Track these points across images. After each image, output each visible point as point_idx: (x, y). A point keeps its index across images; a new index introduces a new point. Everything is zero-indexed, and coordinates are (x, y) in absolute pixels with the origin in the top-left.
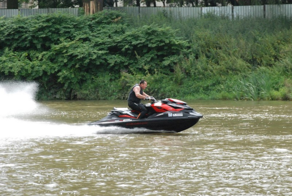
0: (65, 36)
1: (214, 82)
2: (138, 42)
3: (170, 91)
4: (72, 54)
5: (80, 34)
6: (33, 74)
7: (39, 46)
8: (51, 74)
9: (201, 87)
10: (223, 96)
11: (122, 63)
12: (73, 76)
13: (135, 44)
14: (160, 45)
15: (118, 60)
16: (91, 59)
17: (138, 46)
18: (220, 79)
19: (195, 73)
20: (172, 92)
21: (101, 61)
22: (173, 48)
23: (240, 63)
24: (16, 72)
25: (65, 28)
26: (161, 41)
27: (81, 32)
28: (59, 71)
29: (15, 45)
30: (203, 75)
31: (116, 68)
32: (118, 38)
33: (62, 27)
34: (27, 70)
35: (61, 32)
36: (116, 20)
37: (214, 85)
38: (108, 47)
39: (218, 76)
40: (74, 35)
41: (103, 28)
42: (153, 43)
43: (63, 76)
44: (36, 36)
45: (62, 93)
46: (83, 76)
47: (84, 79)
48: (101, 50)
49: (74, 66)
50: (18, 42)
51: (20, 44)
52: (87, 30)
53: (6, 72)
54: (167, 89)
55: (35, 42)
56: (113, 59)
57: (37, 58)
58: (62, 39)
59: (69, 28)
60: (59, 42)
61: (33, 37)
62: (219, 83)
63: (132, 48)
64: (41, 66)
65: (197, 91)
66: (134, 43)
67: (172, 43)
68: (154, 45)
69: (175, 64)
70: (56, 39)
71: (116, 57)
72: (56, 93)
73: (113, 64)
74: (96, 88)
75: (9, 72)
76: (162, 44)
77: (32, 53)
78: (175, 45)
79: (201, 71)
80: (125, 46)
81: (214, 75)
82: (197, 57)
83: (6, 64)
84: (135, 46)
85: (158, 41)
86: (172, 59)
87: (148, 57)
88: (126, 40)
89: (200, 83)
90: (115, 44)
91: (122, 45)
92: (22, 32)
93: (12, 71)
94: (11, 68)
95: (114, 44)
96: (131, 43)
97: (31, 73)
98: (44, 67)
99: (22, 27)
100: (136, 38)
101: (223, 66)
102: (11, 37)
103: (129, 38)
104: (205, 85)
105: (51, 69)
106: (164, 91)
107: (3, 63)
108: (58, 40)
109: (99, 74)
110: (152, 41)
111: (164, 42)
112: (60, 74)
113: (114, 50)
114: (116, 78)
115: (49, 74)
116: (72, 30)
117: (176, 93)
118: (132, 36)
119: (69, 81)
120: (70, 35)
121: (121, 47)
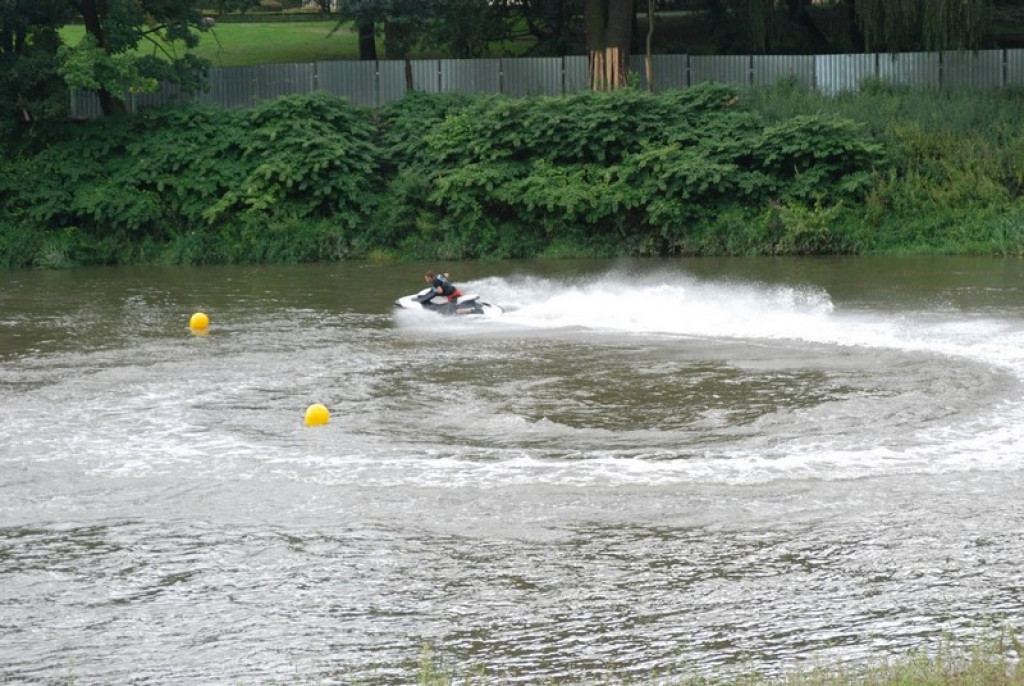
0: (647, 135)
1: (943, 221)
2: (794, 148)
3: (862, 239)
4: (674, 174)
5: (674, 132)
6: (601, 209)
7: (602, 156)
8: (633, 208)
9: (917, 229)
10: (969, 249)
11: (765, 186)
12: (677, 212)
13: (790, 152)
14: (835, 153)
15: (760, 183)
16: (711, 183)
17: (796, 155)
18: (953, 216)
19: (902, 205)
20: (866, 240)
21: (728, 185)
22: (858, 157)
23: (987, 186)
24: (568, 207)
25: (644, 120)
26: (836, 147)
27: (675, 128)
28: (649, 202)
29: (554, 153)
30: (919, 207)
31: (755, 196)
32: (756, 141)
33: (638, 118)
34: (587, 202)
35: (640, 129)
36: (732, 102)
37: (943, 226)
38: (734, 158)
39: (948, 209)
40: (665, 133)
41: (712, 118)
42: (821, 150)
43: (658, 212)
44: (596, 136)
45: (651, 242)
46: (693, 212)
47: (695, 216)
48: (722, 162)
49: (679, 194)
50: (560, 148)
51: (563, 152)
52: (685, 124)
53: (550, 206)
54: (856, 234)
55: (594, 148)
56: (751, 181)
57: (602, 178)
58: (643, 142)
59: (652, 120)
60: (636, 147)
61: (590, 139)
62: (952, 223)
63: (782, 158)
64: (614, 194)
65: (912, 238)
66: (786, 149)
67: (859, 149)
68: (825, 154)
69: (865, 187)
70: (630, 141)
71: (752, 176)
72: (638, 242)
73: (750, 190)
74: (719, 233)
75: (556, 206)
76: (840, 151)
77: (590, 168)
78: (862, 152)
79: (915, 200)
80: (768, 155)
81: (942, 208)
82: (899, 174)
83: (546, 190)
84: (789, 156)
85: (830, 146)
86: (861, 179)
87: (813, 176)
88: (770, 144)
89: (916, 224)
90: (749, 152)
91: (764, 155)
92: (566, 130)
93: (561, 204)
94: (559, 198)
95: (746, 152)
96: (781, 149)
97: (598, 207)
98: (619, 196)
99: (566, 121)
100: (789, 139)
101: (955, 191)
102: (547, 139)
103: (776, 141)
104: (926, 227)
105: (631, 199)
106: (852, 238)
107: (540, 190)
108: (635, 143)
109: (721, 207)
110: (819, 146)
111: (843, 148)
112: (651, 208)
113: (747, 162)
114: (752, 213)
115: (629, 208)
116: (659, 124)
117: (874, 243)
118: (781, 136)
119: (670, 221)
120: (656, 133)
121: (762, 158)
